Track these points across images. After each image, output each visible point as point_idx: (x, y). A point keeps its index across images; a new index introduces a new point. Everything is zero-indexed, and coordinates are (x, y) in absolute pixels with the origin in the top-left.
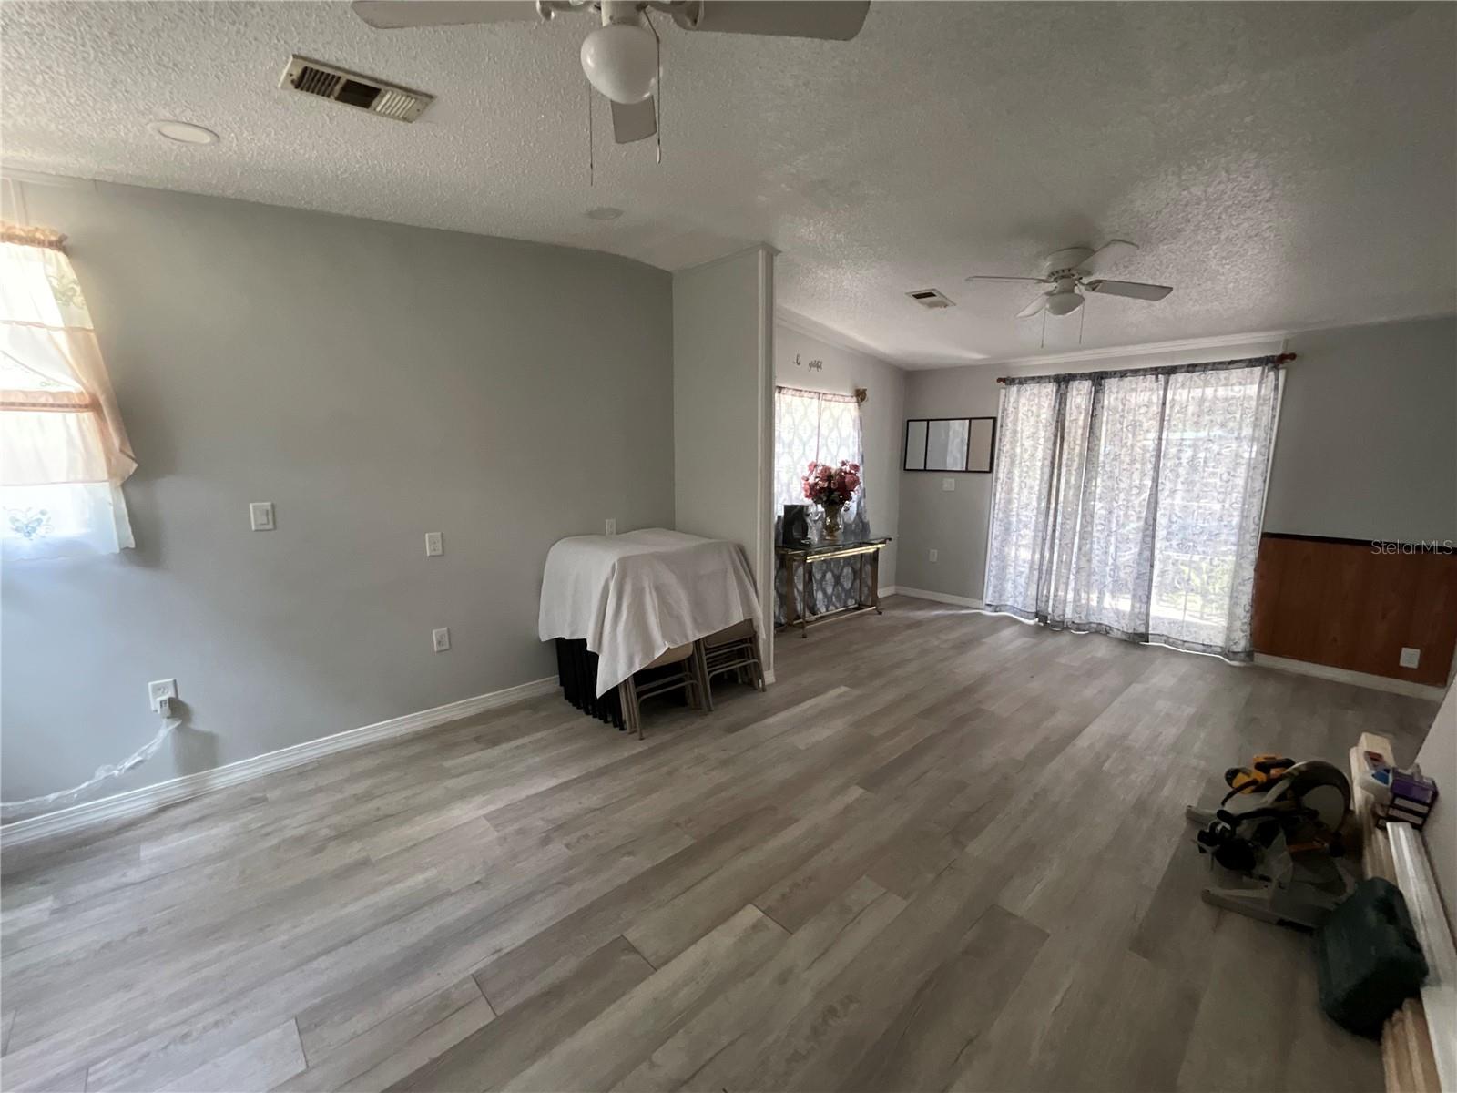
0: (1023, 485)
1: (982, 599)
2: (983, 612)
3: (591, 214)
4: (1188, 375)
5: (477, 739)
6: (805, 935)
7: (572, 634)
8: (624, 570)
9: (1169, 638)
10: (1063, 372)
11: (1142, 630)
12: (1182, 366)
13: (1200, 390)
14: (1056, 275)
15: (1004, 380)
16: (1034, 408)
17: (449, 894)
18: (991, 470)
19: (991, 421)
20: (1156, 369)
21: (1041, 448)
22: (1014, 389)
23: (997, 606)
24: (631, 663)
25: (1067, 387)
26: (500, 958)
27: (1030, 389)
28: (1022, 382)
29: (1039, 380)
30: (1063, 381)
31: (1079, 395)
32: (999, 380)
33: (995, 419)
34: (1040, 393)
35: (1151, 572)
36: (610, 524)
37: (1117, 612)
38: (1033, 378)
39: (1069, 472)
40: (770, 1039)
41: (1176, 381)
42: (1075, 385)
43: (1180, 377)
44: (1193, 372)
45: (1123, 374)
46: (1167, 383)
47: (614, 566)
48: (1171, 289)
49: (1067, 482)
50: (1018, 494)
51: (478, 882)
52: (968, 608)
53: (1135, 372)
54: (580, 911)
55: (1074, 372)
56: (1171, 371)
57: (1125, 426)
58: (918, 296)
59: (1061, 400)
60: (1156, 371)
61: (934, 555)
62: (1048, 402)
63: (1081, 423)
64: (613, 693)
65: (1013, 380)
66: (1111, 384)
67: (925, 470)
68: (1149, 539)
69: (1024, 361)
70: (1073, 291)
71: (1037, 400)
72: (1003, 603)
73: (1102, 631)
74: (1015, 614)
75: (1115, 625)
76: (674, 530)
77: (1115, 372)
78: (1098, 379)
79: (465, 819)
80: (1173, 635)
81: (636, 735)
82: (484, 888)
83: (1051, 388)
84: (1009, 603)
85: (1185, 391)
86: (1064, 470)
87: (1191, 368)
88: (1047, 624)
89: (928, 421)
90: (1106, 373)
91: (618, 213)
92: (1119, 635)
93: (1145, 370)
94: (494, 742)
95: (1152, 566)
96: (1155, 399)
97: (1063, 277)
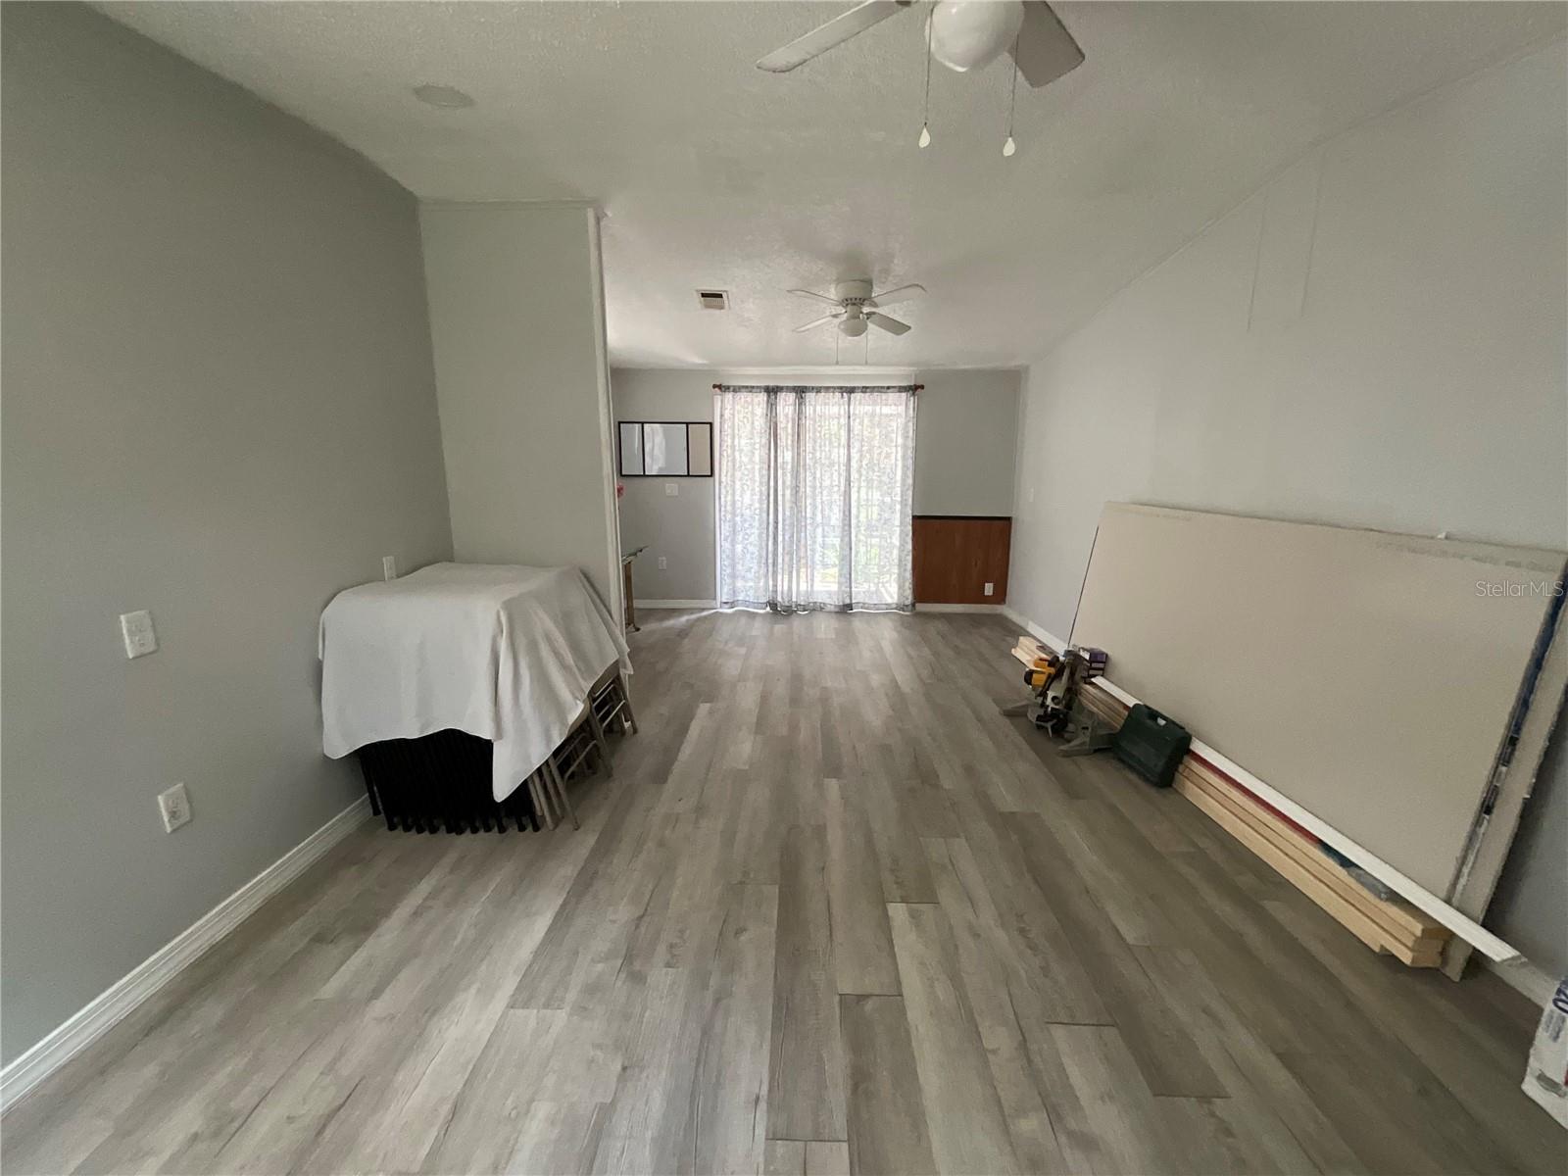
0: (746, 487)
1: (715, 599)
2: (721, 610)
4: (862, 395)
6: (946, 895)
9: (864, 604)
10: (772, 384)
11: (848, 601)
12: (858, 388)
13: (870, 408)
14: (847, 302)
15: (720, 387)
16: (749, 415)
18: (712, 475)
20: (841, 388)
21: (757, 453)
22: (729, 396)
23: (733, 602)
24: (548, 739)
25: (776, 398)
27: (743, 396)
28: (736, 389)
29: (751, 389)
30: (772, 391)
31: (786, 403)
32: (715, 386)
33: (711, 424)
34: (752, 400)
35: (851, 553)
37: (829, 593)
38: (747, 387)
39: (784, 474)
41: (855, 398)
42: (782, 396)
43: (857, 396)
44: (865, 392)
45: (818, 390)
46: (849, 399)
47: (498, 613)
48: (910, 328)
49: (784, 483)
50: (741, 496)
52: (703, 610)
53: (827, 389)
56: (851, 390)
57: (823, 433)
59: (772, 406)
60: (843, 390)
61: (663, 561)
62: (760, 410)
63: (790, 431)
65: (728, 388)
66: (810, 396)
67: (644, 476)
68: (847, 528)
69: (734, 370)
70: (859, 318)
71: (750, 407)
72: (736, 599)
73: (814, 609)
74: (747, 607)
75: (828, 601)
76: (451, 560)
77: (813, 388)
78: (800, 391)
80: (867, 601)
83: (763, 397)
84: (740, 598)
85: (862, 405)
86: (780, 472)
87: (865, 389)
88: (780, 611)
90: (806, 387)
92: (832, 608)
93: (834, 388)
95: (851, 549)
96: (842, 412)
97: (854, 304)
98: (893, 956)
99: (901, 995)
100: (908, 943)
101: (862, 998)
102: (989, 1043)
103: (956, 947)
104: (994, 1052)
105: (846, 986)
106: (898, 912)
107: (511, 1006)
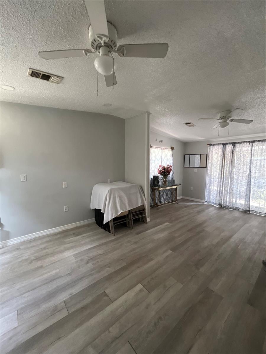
0: (215, 171)
1: (204, 200)
2: (205, 203)
3: (104, 105)
4: (258, 143)
5: (74, 234)
6: (154, 294)
7: (98, 208)
8: (111, 192)
9: (255, 211)
10: (224, 142)
11: (248, 209)
12: (256, 141)
13: (262, 147)
14: (222, 118)
15: (209, 145)
16: (217, 152)
17: (61, 277)
18: (206, 167)
19: (206, 155)
20: (249, 141)
21: (219, 162)
22: (212, 147)
23: (208, 202)
24: (112, 216)
25: (226, 146)
26: (72, 296)
27: (216, 147)
28: (214, 145)
29: (218, 144)
30: (224, 145)
31: (229, 148)
32: (208, 145)
33: (207, 154)
34: (218, 148)
35: (250, 194)
36: (109, 180)
37: (241, 204)
38: (217, 144)
39: (227, 168)
40: (143, 326)
41: (255, 144)
42: (228, 146)
43: (256, 143)
44: (259, 142)
45: (240, 143)
46: (252, 145)
47: (109, 191)
48: (253, 121)
49: (226, 170)
50: (213, 173)
51: (69, 274)
52: (201, 202)
53: (244, 142)
54: (94, 284)
55: (228, 142)
56: (254, 142)
57: (241, 156)
58: (186, 124)
59: (224, 149)
60: (249, 142)
61: (192, 188)
62: (221, 150)
63: (229, 155)
64: (108, 223)
65: (212, 144)
66: (237, 145)
67: (189, 167)
68: (249, 185)
69: (215, 140)
70: (226, 122)
71: (218, 149)
72: (210, 201)
73: (237, 209)
74: (213, 204)
75: (240, 208)
76: (125, 181)
77: (238, 142)
78: (234, 144)
79: (68, 256)
80: (257, 211)
81: (113, 234)
82: (70, 276)
83: (221, 146)
84: (212, 201)
85: (257, 147)
86: (225, 167)
87: (259, 141)
88: (222, 207)
89: (190, 155)
90: (236, 142)
91: (111, 105)
92: (242, 210)
93: (246, 142)
94: (77, 235)
95: (250, 192)
96: (249, 149)
97: (224, 118)
98: (123, 294)
99: (112, 302)
100: (130, 295)
101: (107, 295)
102: (111, 329)
103: (138, 305)
104: (109, 332)
105: (107, 291)
106: (139, 287)
107: (73, 255)
